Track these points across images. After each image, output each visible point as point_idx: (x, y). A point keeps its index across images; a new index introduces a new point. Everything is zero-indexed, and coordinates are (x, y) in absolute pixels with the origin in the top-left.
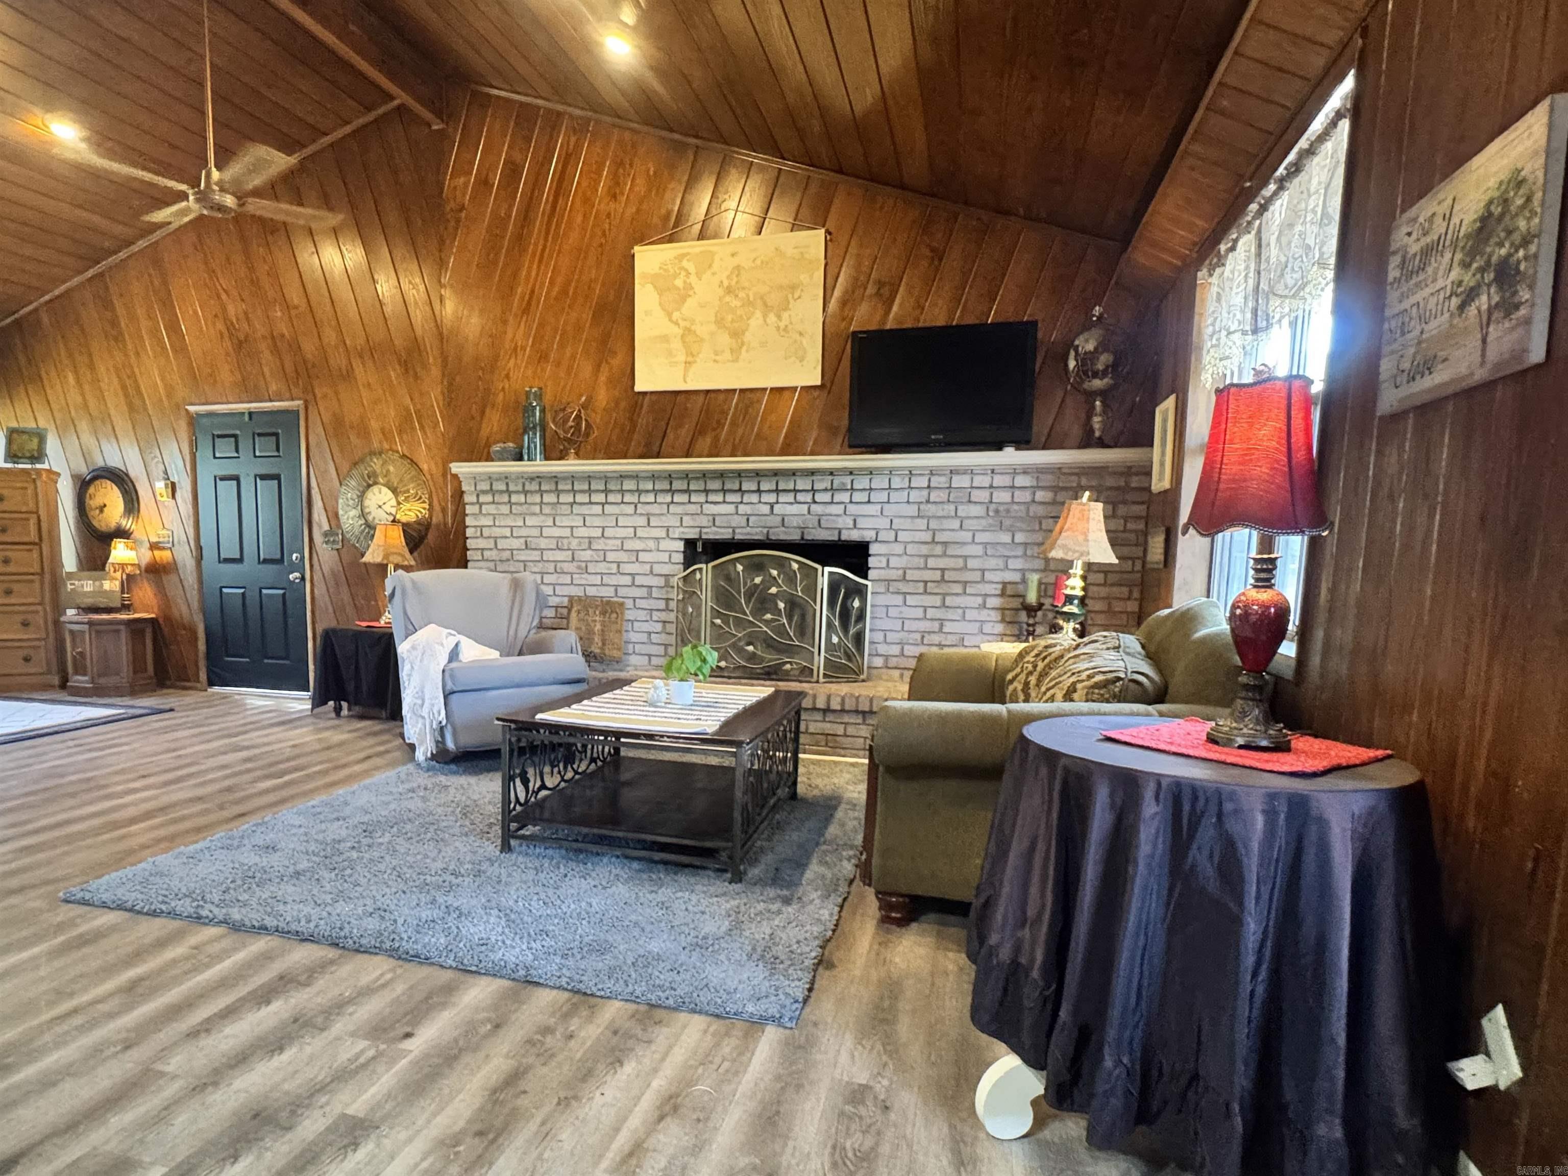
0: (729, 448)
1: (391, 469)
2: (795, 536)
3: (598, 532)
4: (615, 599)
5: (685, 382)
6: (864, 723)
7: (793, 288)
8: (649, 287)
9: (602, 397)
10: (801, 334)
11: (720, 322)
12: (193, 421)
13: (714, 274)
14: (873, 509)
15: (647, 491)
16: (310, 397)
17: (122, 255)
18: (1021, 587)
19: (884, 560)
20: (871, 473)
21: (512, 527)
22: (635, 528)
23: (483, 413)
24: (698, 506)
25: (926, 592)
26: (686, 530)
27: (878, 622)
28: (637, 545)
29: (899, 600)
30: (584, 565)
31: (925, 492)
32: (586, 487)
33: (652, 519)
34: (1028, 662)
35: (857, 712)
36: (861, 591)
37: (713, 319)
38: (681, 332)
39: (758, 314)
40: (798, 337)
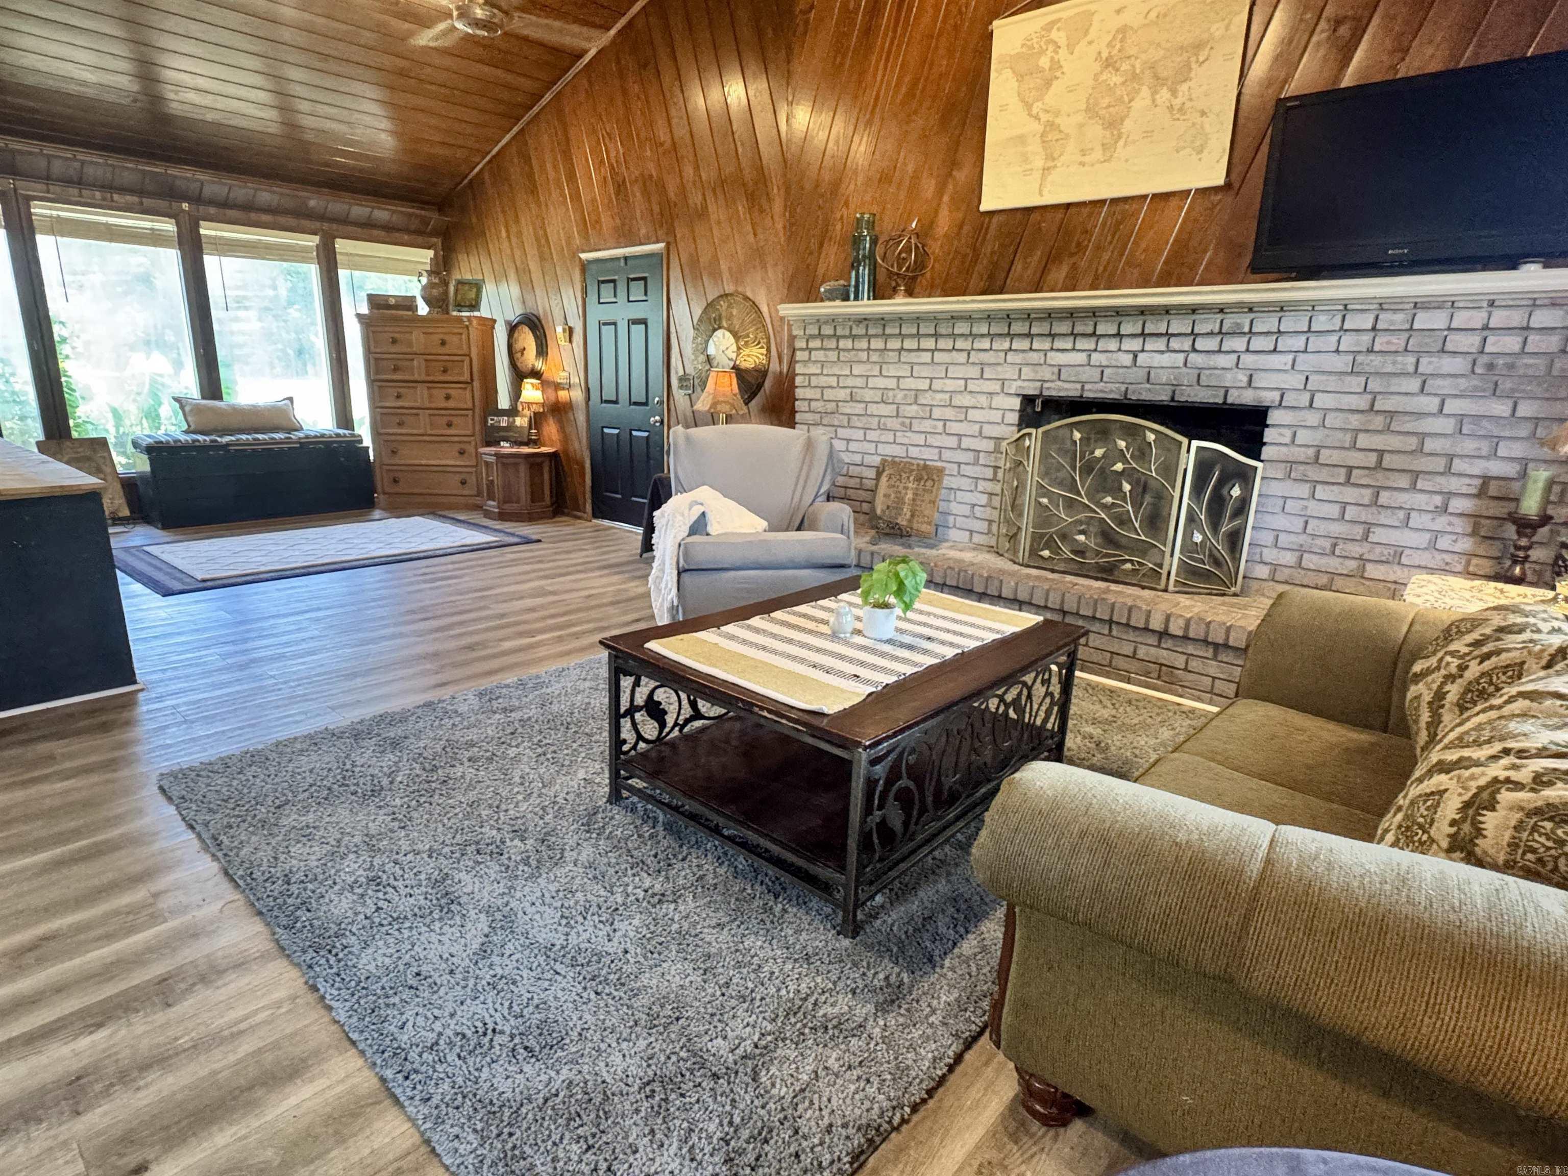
0: (1089, 279)
1: (735, 312)
2: (1163, 396)
3: (925, 385)
4: (939, 464)
5: (1041, 195)
6: (1215, 658)
7: (1198, 46)
8: (1008, 73)
9: (944, 223)
10: (1203, 113)
11: (1091, 110)
12: (584, 267)
13: (1090, 43)
14: (1281, 361)
15: (982, 336)
16: (671, 239)
17: (536, 109)
18: (1516, 486)
19: (1288, 433)
20: (1282, 309)
21: (839, 376)
22: (966, 380)
23: (821, 245)
24: (1042, 354)
25: (1348, 482)
26: (1026, 384)
27: (1268, 518)
28: (967, 400)
29: (1303, 490)
30: (908, 421)
31: (1366, 338)
32: (914, 331)
33: (986, 369)
34: (1452, 654)
35: (1206, 642)
36: (1245, 476)
37: (1084, 107)
38: (1041, 128)
39: (1145, 92)
40: (1199, 120)
